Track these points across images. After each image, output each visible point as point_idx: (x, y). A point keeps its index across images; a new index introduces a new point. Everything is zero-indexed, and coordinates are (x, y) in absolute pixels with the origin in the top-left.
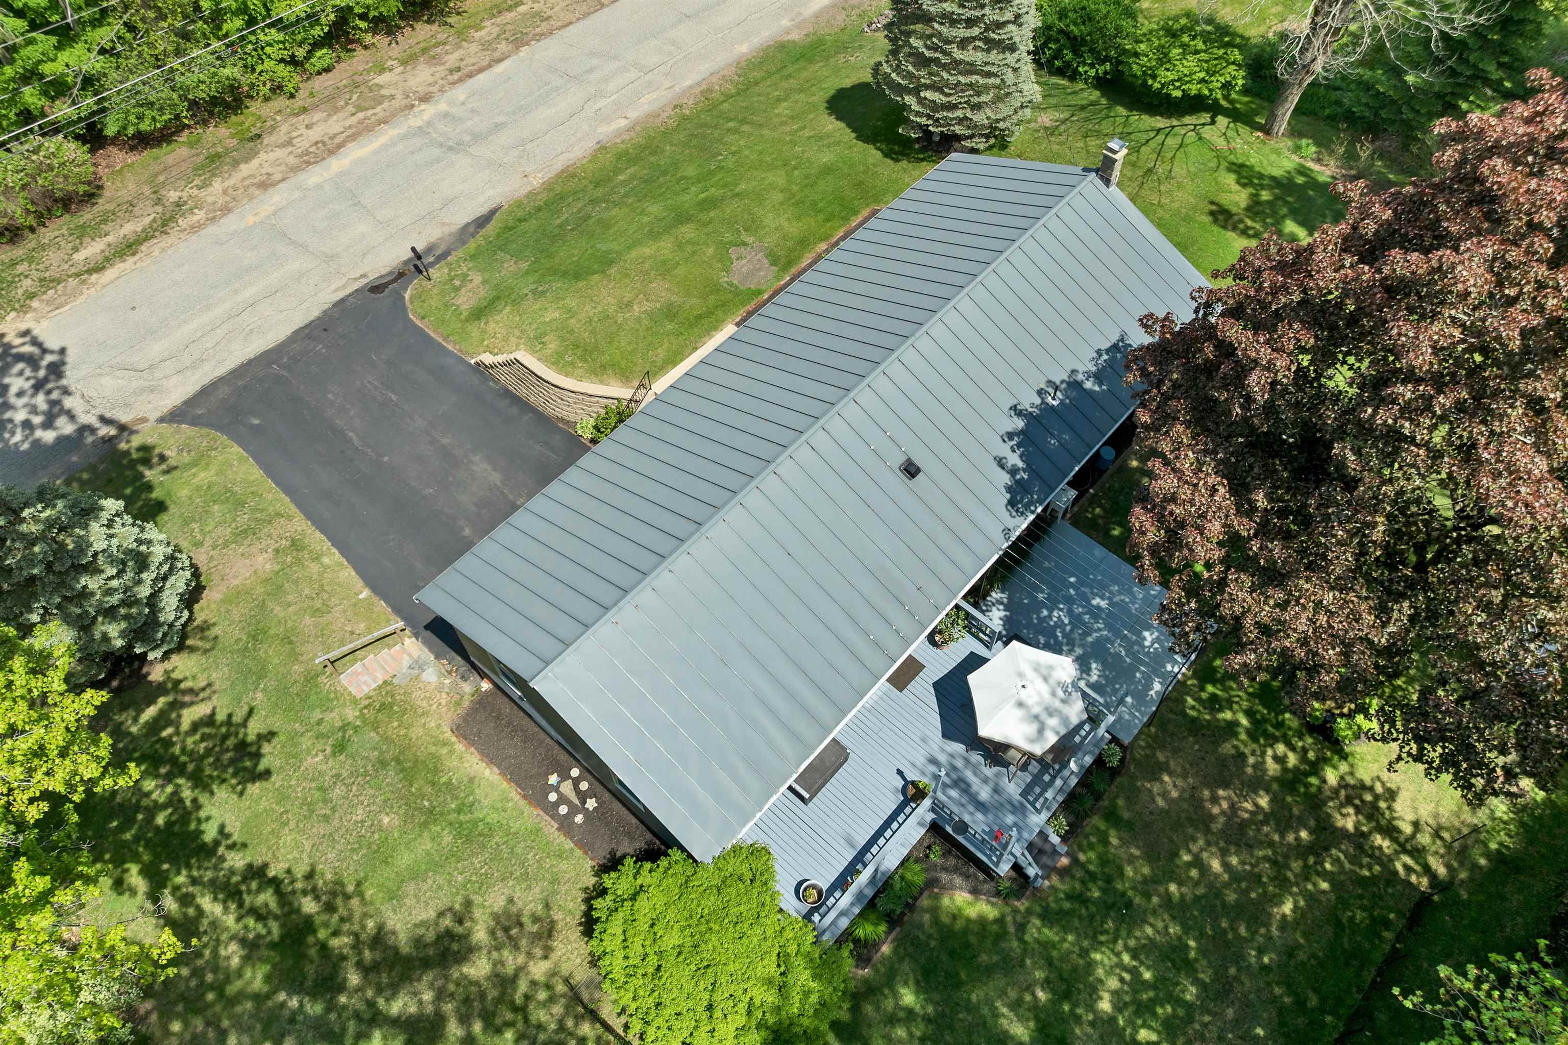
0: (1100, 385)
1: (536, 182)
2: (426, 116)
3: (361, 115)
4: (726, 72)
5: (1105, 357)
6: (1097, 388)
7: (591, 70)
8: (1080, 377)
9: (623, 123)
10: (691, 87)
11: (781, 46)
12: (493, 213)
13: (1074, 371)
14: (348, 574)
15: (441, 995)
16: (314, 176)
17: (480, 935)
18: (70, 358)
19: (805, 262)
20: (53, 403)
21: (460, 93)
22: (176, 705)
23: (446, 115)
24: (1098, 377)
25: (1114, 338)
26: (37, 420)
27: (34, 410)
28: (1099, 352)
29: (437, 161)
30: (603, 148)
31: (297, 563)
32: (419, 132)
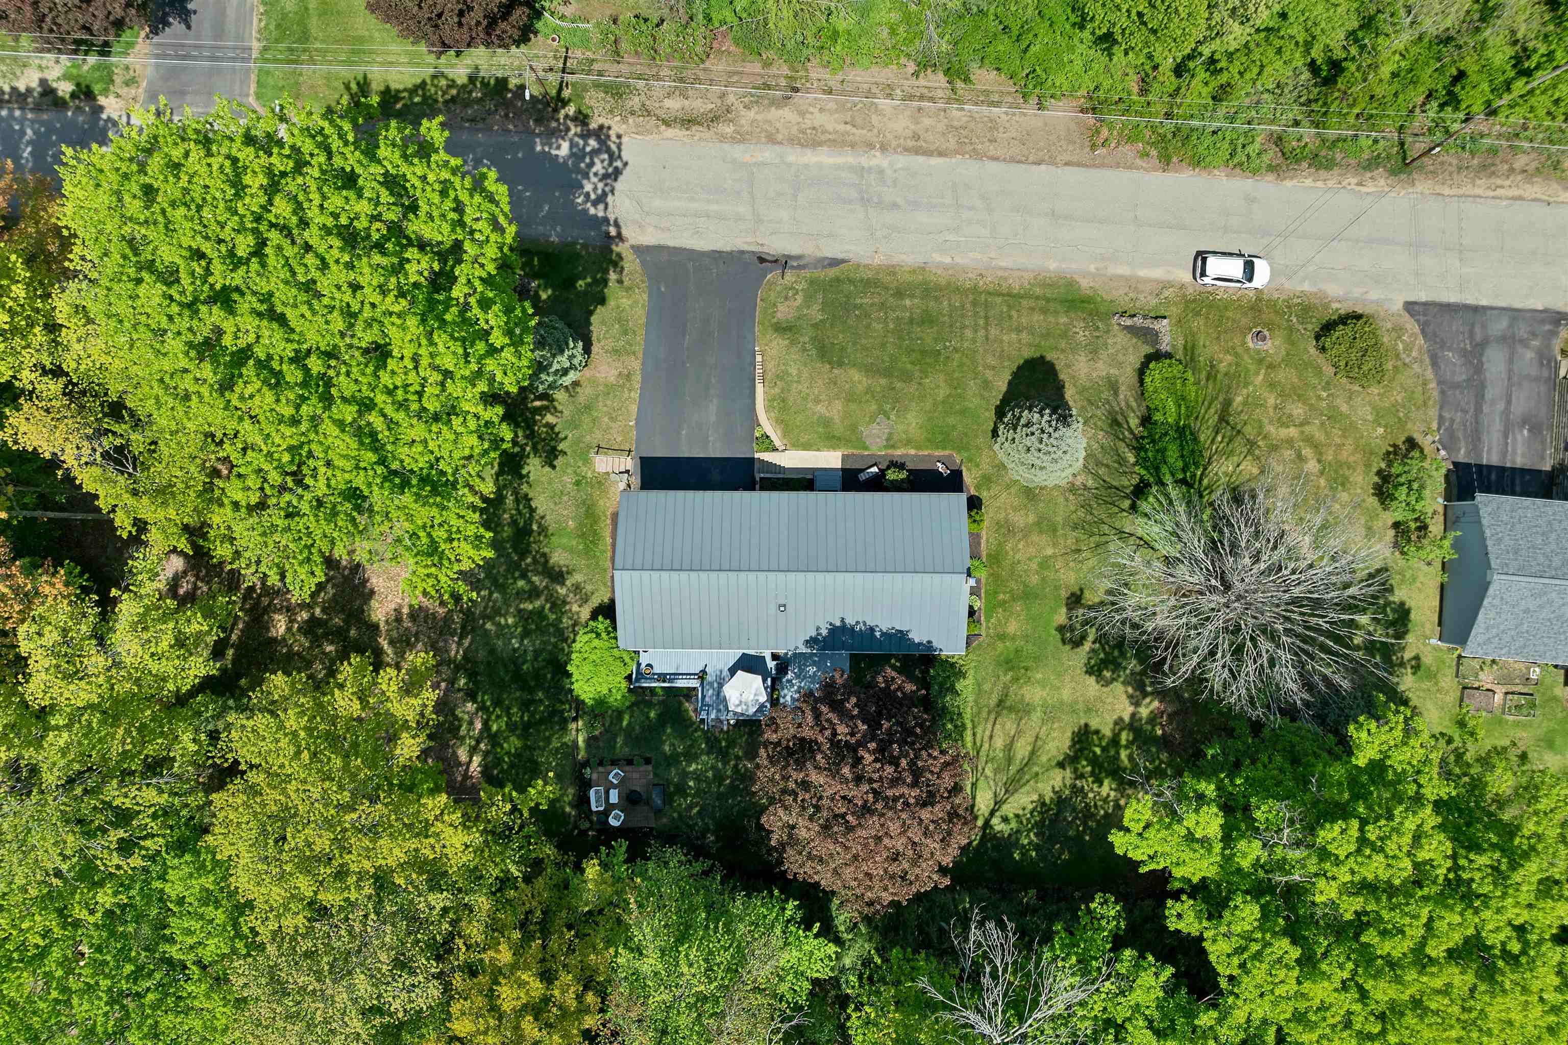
1: (877, 261)
2: (874, 162)
3: (848, 127)
4: (1026, 275)
5: (894, 631)
6: (879, 637)
7: (971, 208)
8: (877, 629)
9: (948, 260)
10: (1001, 268)
11: (1071, 284)
12: (843, 261)
13: (877, 626)
14: (634, 408)
15: (546, 587)
16: (794, 156)
17: (568, 583)
18: (627, 172)
20: (605, 194)
21: (902, 160)
22: (546, 408)
23: (881, 171)
25: (904, 629)
26: (593, 196)
27: (595, 189)
28: (893, 628)
29: (851, 202)
30: (923, 269)
31: (623, 386)
32: (860, 171)
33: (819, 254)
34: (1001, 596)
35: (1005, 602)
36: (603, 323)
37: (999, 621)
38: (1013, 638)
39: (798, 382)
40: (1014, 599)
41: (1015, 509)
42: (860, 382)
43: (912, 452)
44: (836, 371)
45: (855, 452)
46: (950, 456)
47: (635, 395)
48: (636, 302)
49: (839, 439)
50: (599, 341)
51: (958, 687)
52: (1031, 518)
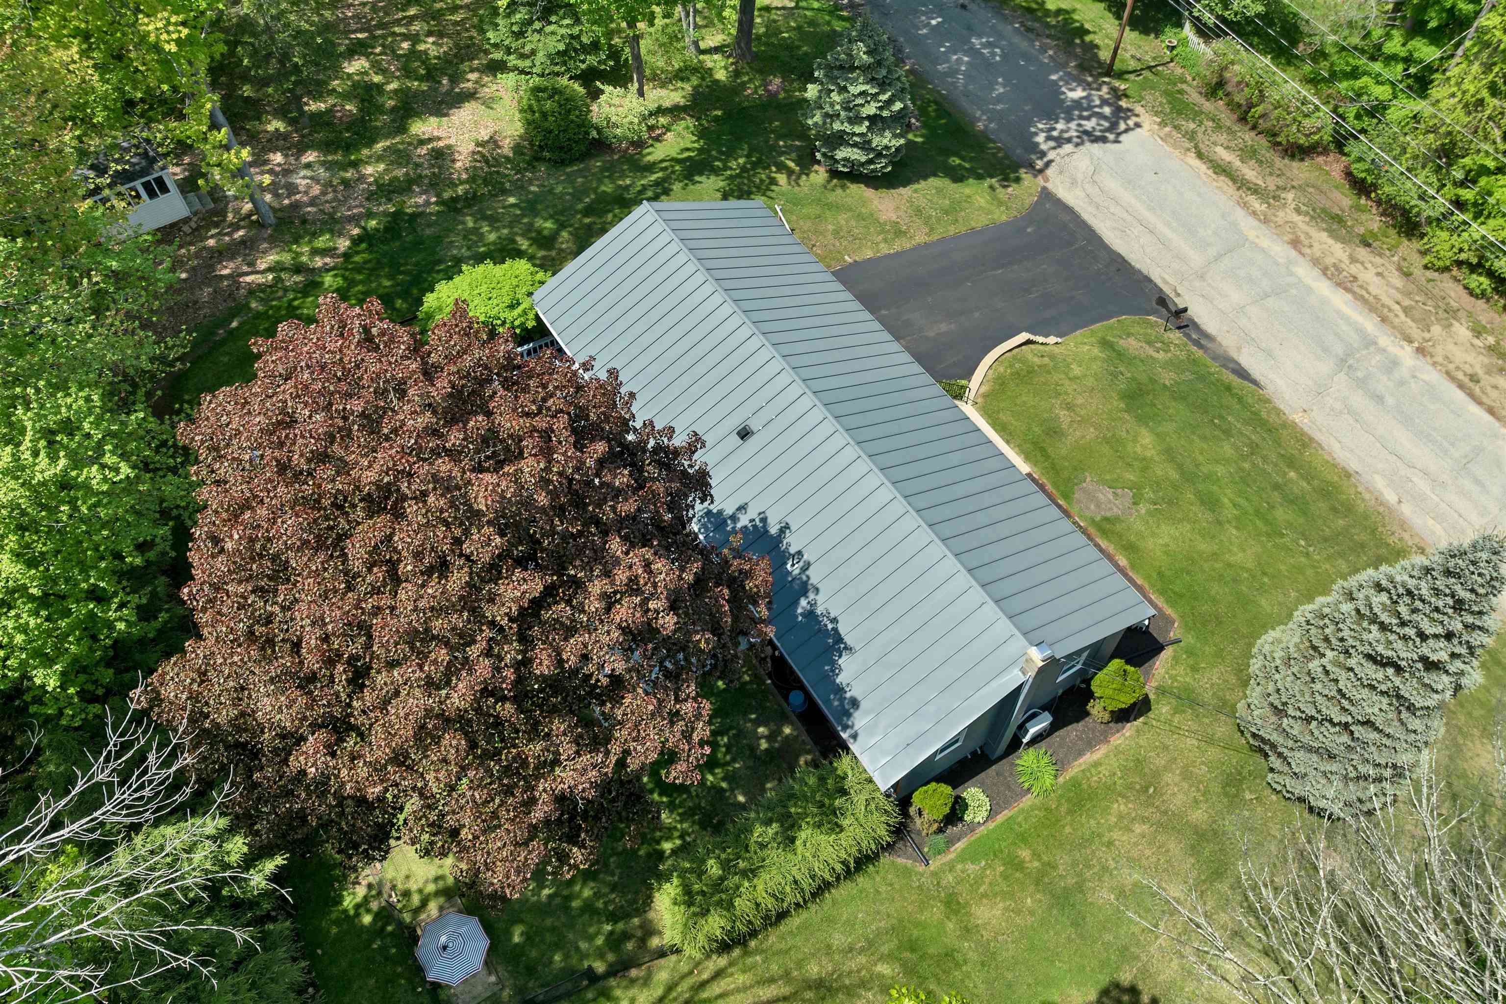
0: (801, 614)
1: (1296, 417)
2: (1395, 350)
3: (1396, 307)
5: (830, 626)
6: (800, 611)
8: (812, 596)
9: (1391, 498)
12: (1255, 382)
13: (817, 590)
14: (868, 254)
16: (1305, 272)
18: (1111, 146)
19: (1104, 544)
20: (1068, 141)
21: (1432, 377)
23: (1396, 363)
24: (810, 614)
25: (848, 640)
26: (1055, 133)
27: (1065, 131)
28: (834, 620)
29: (1326, 350)
30: (1348, 476)
31: (883, 231)
32: (1370, 343)
33: (1234, 355)
34: (1025, 854)
35: (1019, 866)
36: (939, 191)
37: (978, 880)
38: (967, 931)
40: (1039, 880)
41: (1186, 775)
42: (1144, 447)
44: (1127, 416)
47: (885, 249)
48: (989, 212)
49: (1047, 457)
50: (916, 191)
51: (804, 834)
52: (1199, 816)
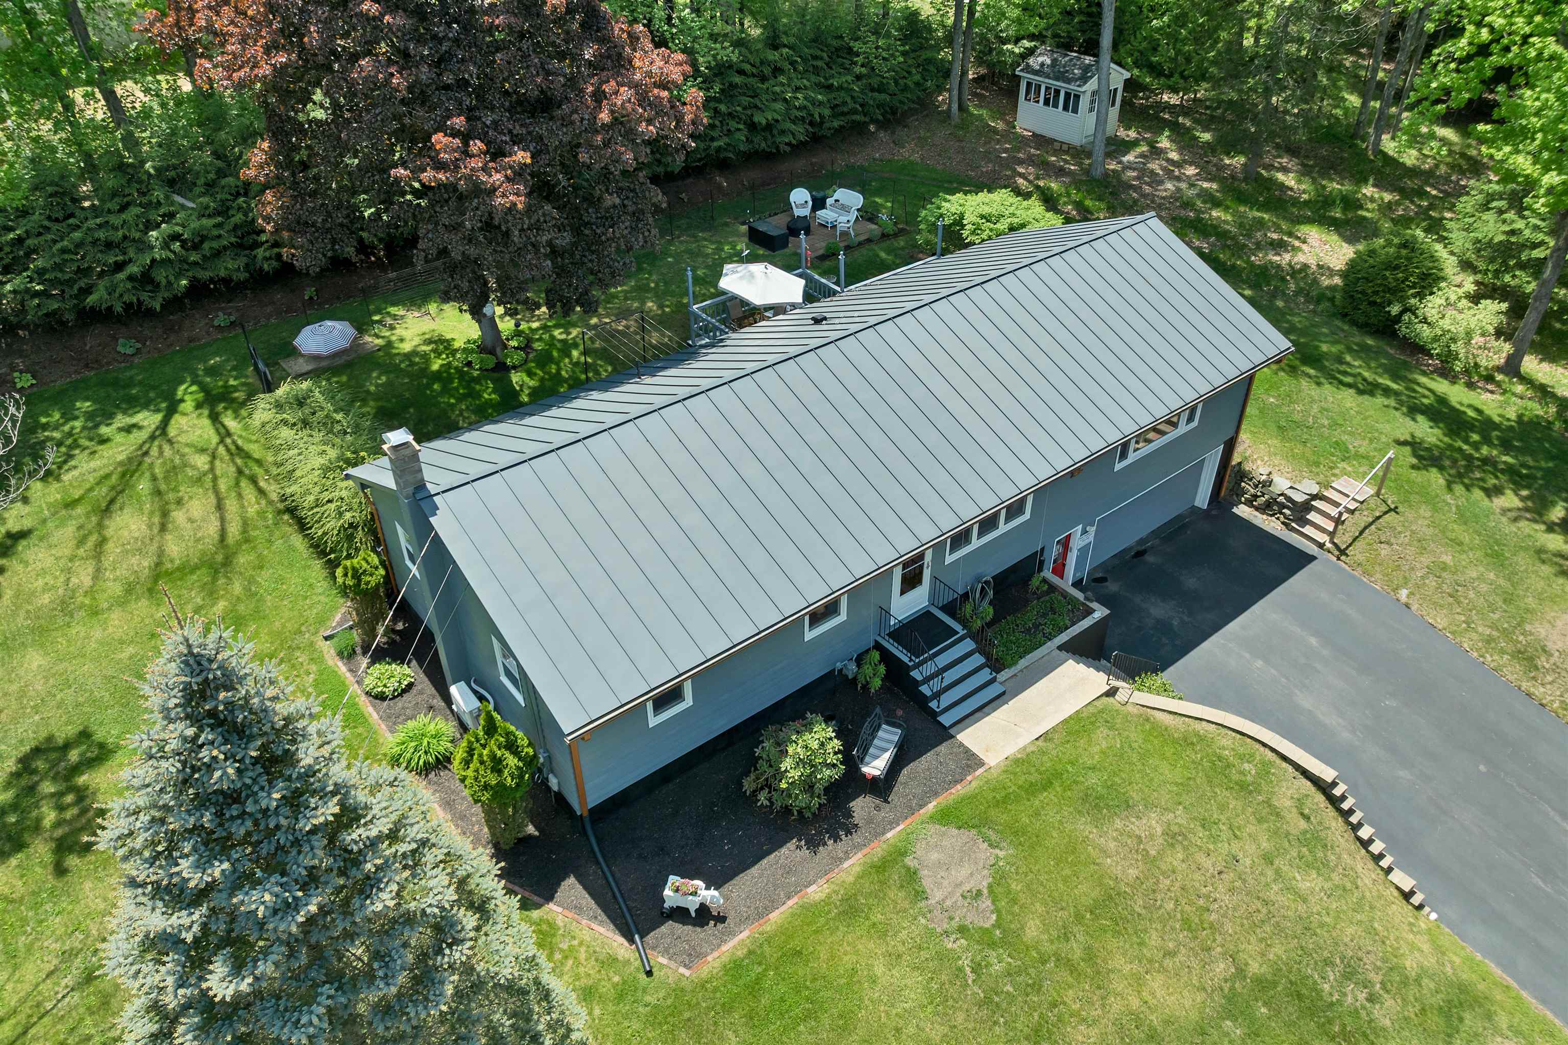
39: (1268, 859)
42: (1138, 982)
43: (816, 892)
44: (1221, 968)
45: (959, 790)
46: (693, 957)
49: (1032, 790)
